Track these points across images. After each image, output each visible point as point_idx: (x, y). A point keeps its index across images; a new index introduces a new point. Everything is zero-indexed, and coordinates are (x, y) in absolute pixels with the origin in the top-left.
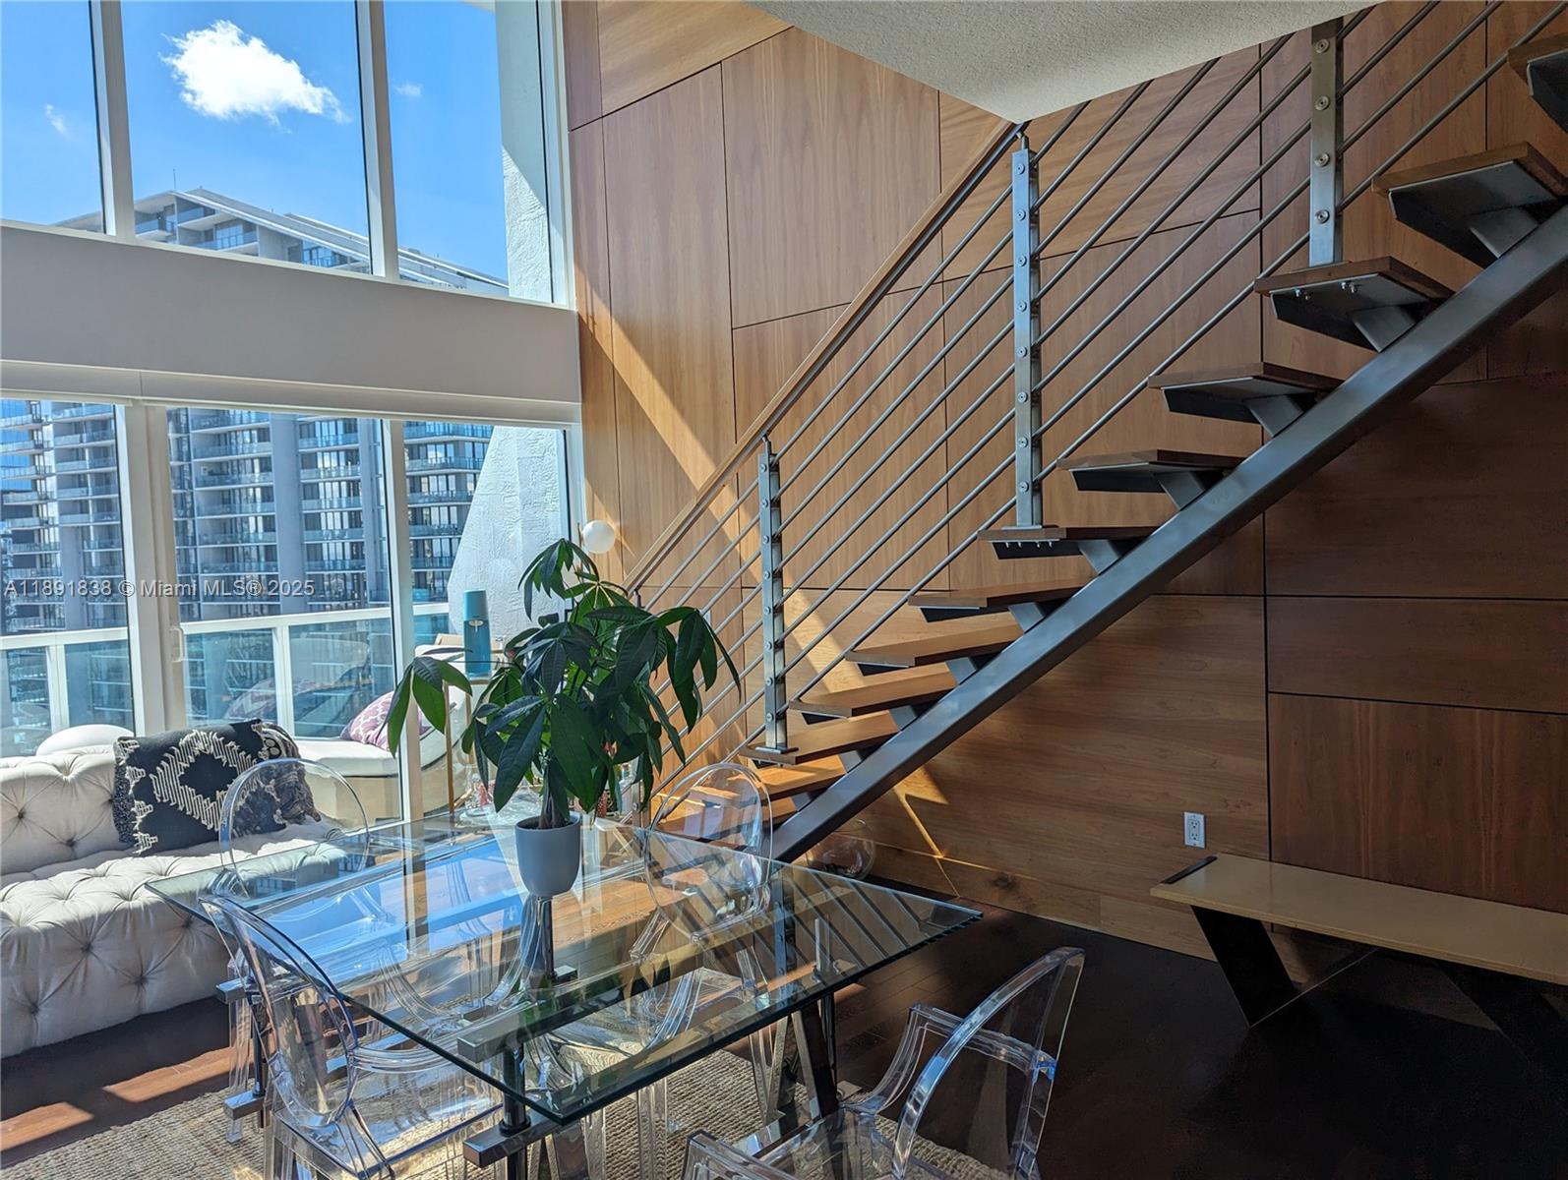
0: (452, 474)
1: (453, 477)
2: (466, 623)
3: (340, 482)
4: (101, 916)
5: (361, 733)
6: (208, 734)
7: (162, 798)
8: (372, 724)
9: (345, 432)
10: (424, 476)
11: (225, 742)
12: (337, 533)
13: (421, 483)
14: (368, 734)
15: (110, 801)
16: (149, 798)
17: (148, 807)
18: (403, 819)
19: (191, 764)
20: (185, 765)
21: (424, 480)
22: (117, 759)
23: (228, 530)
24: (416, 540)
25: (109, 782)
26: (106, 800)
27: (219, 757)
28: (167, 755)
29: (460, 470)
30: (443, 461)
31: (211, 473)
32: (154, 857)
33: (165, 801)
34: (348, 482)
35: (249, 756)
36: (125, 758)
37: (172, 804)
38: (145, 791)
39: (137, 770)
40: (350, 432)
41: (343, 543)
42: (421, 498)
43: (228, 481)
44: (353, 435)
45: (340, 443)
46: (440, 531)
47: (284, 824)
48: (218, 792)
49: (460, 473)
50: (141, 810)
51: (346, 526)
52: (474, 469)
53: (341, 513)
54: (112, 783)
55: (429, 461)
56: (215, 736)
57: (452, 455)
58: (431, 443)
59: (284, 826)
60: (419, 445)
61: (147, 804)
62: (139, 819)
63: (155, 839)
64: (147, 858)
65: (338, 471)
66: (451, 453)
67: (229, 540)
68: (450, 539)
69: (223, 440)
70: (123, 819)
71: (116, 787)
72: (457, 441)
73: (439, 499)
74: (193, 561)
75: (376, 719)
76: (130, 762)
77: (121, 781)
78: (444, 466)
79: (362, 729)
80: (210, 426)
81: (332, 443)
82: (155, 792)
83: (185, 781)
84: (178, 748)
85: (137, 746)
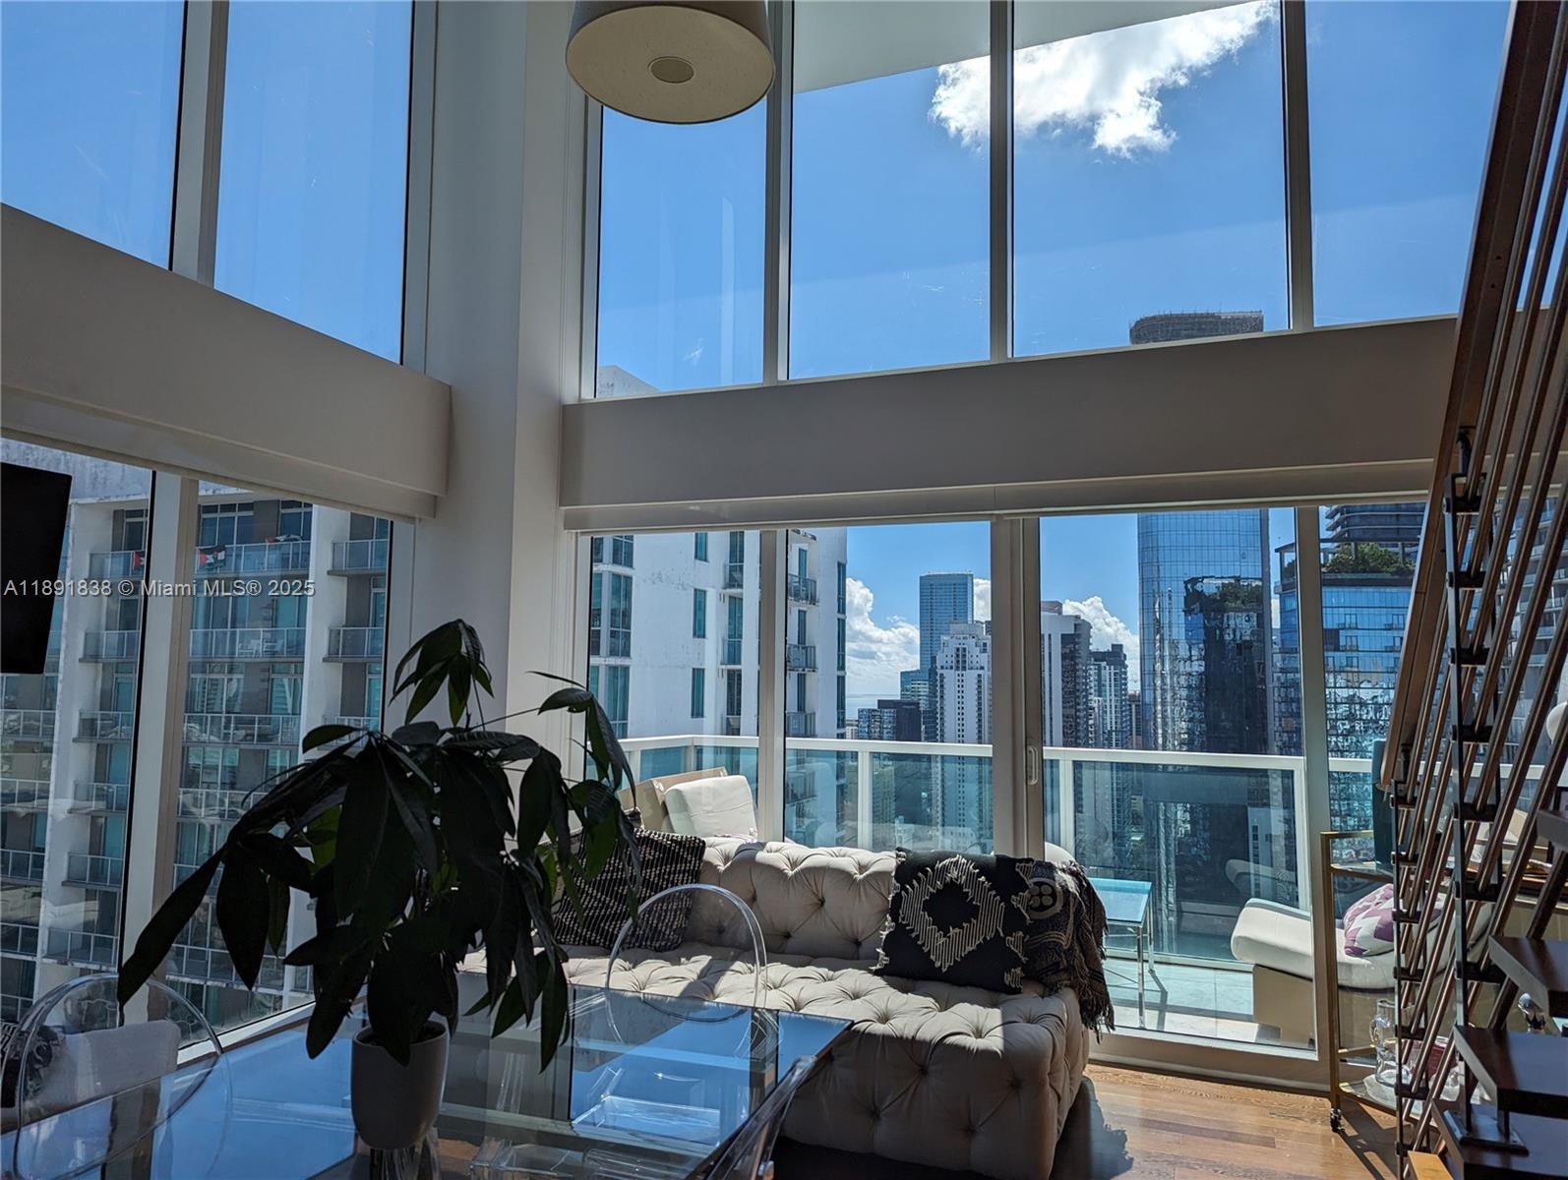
6: (967, 862)
7: (904, 919)
11: (979, 875)
16: (896, 916)
17: (893, 924)
19: (937, 891)
20: (932, 891)
27: (967, 890)
28: (921, 875)
33: (906, 922)
37: (910, 928)
38: (895, 907)
39: (896, 884)
48: (953, 928)
50: (886, 927)
56: (972, 866)
61: (892, 921)
62: (884, 934)
63: (886, 960)
76: (895, 874)
82: (901, 911)
83: (927, 906)
84: (933, 870)
85: (904, 859)
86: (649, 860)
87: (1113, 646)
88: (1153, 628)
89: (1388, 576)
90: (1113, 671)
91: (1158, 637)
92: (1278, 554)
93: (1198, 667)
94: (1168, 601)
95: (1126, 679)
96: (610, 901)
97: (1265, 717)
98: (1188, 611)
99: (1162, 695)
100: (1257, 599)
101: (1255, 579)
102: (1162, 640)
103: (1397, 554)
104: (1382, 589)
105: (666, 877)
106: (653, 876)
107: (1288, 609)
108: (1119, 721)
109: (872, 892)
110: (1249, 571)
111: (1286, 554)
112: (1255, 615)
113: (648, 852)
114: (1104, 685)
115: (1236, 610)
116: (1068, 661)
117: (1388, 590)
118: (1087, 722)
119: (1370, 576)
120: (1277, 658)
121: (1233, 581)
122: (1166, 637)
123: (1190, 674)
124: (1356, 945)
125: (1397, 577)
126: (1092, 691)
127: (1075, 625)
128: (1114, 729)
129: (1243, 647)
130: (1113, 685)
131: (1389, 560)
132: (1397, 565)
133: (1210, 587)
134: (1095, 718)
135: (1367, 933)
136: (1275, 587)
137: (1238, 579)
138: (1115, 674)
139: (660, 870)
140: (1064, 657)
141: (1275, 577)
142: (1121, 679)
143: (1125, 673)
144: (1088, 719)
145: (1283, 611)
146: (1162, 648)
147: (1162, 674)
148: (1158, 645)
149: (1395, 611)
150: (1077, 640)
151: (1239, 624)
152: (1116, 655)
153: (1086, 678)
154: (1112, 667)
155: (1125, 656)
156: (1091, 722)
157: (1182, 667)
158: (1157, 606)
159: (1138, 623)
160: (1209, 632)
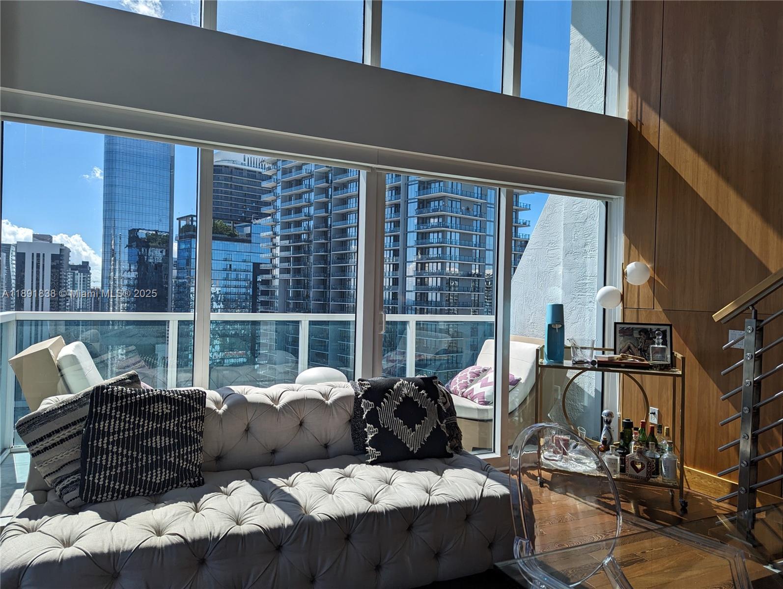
0: (440, 262)
1: (440, 264)
2: (549, 326)
3: (390, 264)
4: (359, 515)
5: (458, 389)
6: (409, 383)
7: (383, 424)
8: (465, 385)
9: (394, 241)
10: (427, 263)
11: (420, 390)
12: (387, 287)
13: (425, 266)
14: (463, 391)
15: (350, 421)
16: (376, 424)
17: (375, 430)
18: (494, 452)
19: (400, 402)
20: (397, 403)
21: (427, 265)
22: (356, 393)
23: (343, 284)
24: (421, 293)
25: (350, 408)
26: (348, 420)
27: (416, 400)
28: (387, 394)
29: (444, 261)
30: (436, 256)
31: (338, 259)
32: (379, 466)
33: (386, 427)
34: (393, 264)
35: (433, 402)
36: (362, 393)
37: (390, 430)
38: (373, 417)
39: (369, 402)
40: (396, 241)
41: (389, 292)
42: (425, 273)
43: (344, 262)
44: (397, 242)
45: (392, 246)
46: (432, 289)
47: (452, 454)
48: (416, 425)
49: (443, 262)
50: (371, 432)
51: (391, 284)
52: (450, 260)
53: (389, 278)
54: (352, 410)
55: (430, 256)
56: (413, 385)
57: (441, 253)
58: (431, 247)
59: (451, 456)
60: (426, 248)
61: (375, 428)
62: (370, 437)
63: (378, 453)
64: (374, 466)
65: (389, 259)
66: (440, 252)
67: (343, 288)
68: (436, 293)
69: (344, 244)
70: (358, 434)
71: (355, 412)
72: (444, 246)
73: (433, 274)
74: (328, 297)
75: (467, 382)
76: (364, 396)
77: (358, 409)
78: (437, 258)
79: (458, 387)
80: (340, 238)
81: (388, 246)
82: (380, 420)
83: (397, 414)
84: (393, 390)
85: (369, 386)
86: (167, 413)
87: (83, 262)
88: (109, 254)
89: (226, 236)
90: (82, 276)
91: (113, 259)
92: (178, 221)
93: (133, 275)
94: (119, 240)
95: (90, 281)
96: (137, 455)
97: (167, 300)
98: (129, 246)
99: (114, 289)
100: (165, 242)
101: (166, 232)
102: (115, 260)
103: (230, 226)
104: (223, 242)
105: (184, 425)
106: (172, 427)
107: (181, 248)
108: (85, 303)
109: (341, 411)
110: (163, 228)
111: (182, 221)
112: (165, 250)
113: (165, 407)
114: (76, 284)
115: (155, 247)
116: (54, 270)
117: (226, 242)
118: (65, 304)
119: (218, 235)
120: (175, 272)
121: (154, 232)
122: (117, 258)
123: (129, 279)
124: (485, 400)
125: (230, 237)
126: (69, 287)
127: (61, 249)
128: (81, 308)
129: (158, 266)
130: (82, 284)
131: (228, 230)
132: (230, 231)
133: (142, 234)
134: (70, 302)
135: (489, 394)
136: (176, 237)
137: (156, 231)
138: (84, 278)
139: (179, 420)
140: (53, 267)
141: (176, 232)
142: (86, 281)
143: (90, 277)
144: (66, 303)
145: (179, 249)
146: (115, 265)
147: (114, 278)
148: (112, 263)
149: (228, 252)
150: (61, 258)
151: (156, 255)
152: (85, 268)
153: (66, 279)
154: (82, 274)
155: (90, 268)
156: (68, 304)
157: (126, 275)
158: (113, 242)
159: (101, 250)
160: (141, 257)
